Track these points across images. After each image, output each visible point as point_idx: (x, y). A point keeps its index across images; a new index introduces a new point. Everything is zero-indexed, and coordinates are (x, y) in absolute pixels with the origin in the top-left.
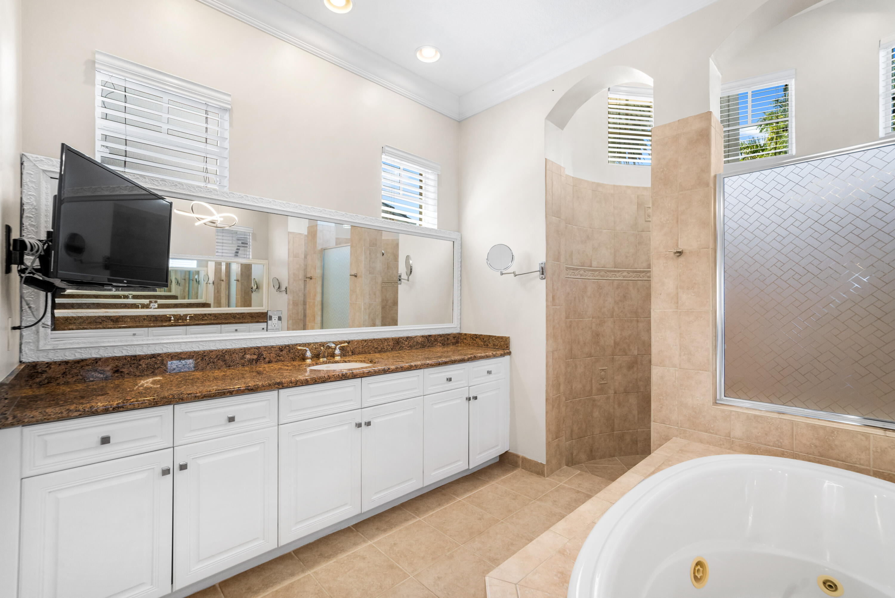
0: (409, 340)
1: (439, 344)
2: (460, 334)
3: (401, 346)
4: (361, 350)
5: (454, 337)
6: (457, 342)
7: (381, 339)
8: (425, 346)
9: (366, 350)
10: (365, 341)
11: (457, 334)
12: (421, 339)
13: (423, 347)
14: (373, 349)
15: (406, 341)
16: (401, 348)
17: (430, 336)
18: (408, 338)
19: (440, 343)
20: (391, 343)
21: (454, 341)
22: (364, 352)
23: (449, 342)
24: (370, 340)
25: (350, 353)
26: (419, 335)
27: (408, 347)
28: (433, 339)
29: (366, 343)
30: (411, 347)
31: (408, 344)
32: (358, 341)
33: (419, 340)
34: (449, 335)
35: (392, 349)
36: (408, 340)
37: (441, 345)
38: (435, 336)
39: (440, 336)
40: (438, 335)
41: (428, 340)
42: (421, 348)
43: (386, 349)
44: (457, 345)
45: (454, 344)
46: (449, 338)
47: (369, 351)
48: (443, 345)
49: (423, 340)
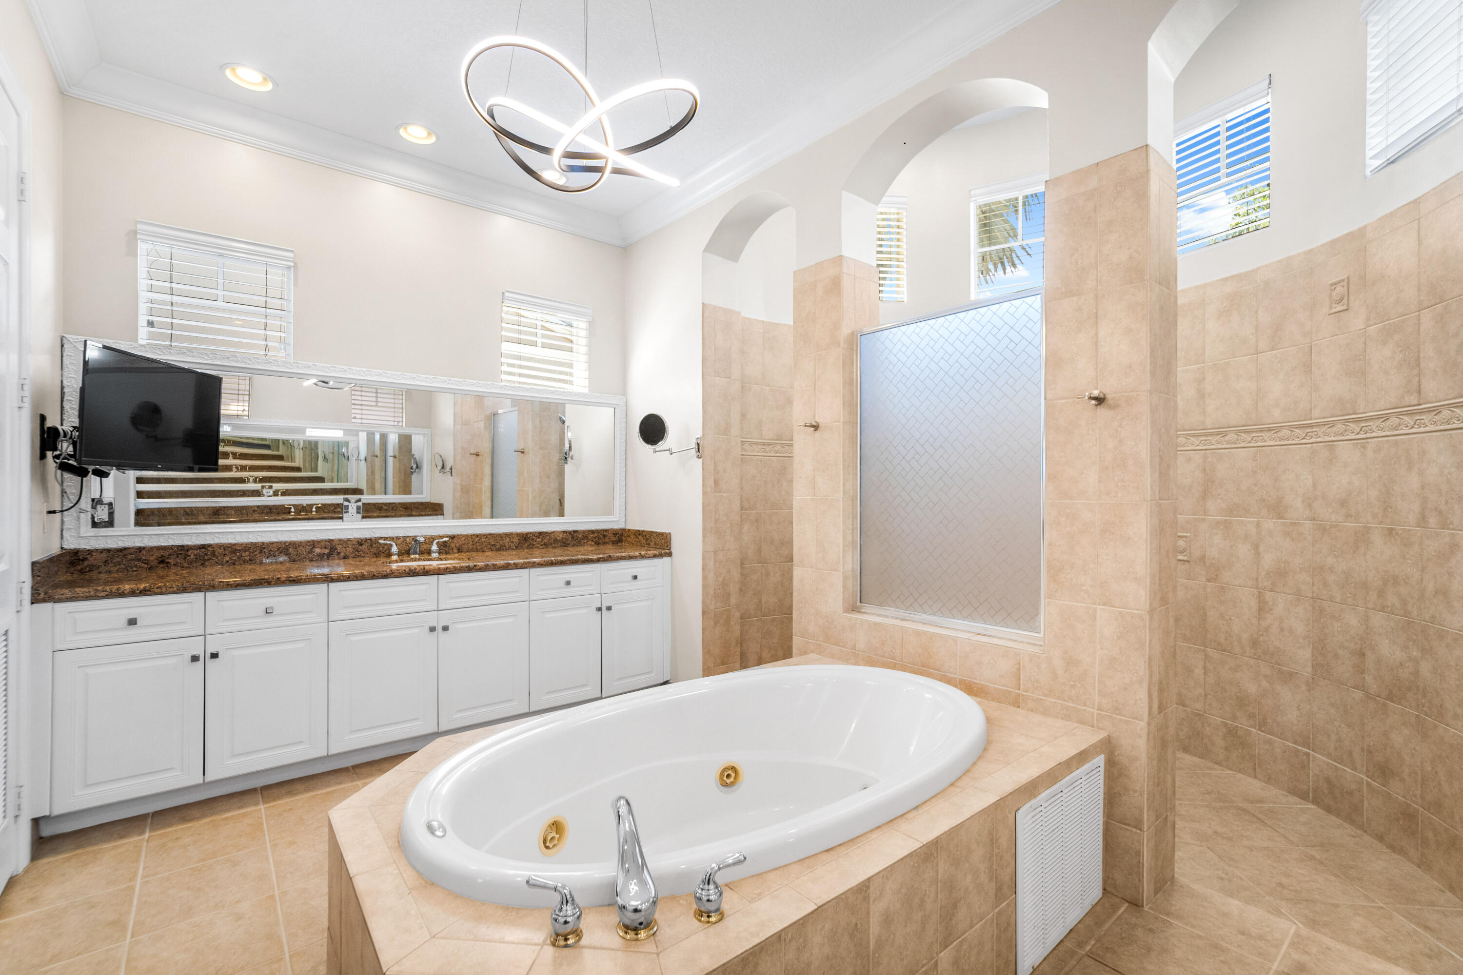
0: (543, 537)
1: (590, 542)
2: (624, 530)
3: (530, 544)
4: (471, 547)
5: (614, 534)
6: (620, 541)
7: (500, 534)
8: (569, 544)
9: (478, 548)
10: (478, 536)
11: (620, 529)
12: (561, 536)
13: (564, 546)
14: (489, 546)
15: (539, 538)
16: (531, 547)
17: (575, 532)
18: (540, 533)
19: (592, 541)
20: (516, 540)
21: (614, 539)
22: (475, 550)
23: (607, 538)
24: (484, 535)
25: (455, 551)
26: (558, 530)
27: (542, 545)
28: (580, 536)
29: (478, 539)
30: (546, 545)
31: (542, 541)
32: (467, 537)
33: (559, 536)
34: (606, 531)
35: (516, 547)
36: (541, 537)
37: (593, 543)
38: (584, 532)
39: (593, 532)
40: (589, 531)
41: (573, 537)
42: (561, 546)
43: (507, 546)
44: (619, 544)
45: (613, 543)
46: (607, 536)
47: (482, 548)
48: (597, 543)
49: (564, 537)
